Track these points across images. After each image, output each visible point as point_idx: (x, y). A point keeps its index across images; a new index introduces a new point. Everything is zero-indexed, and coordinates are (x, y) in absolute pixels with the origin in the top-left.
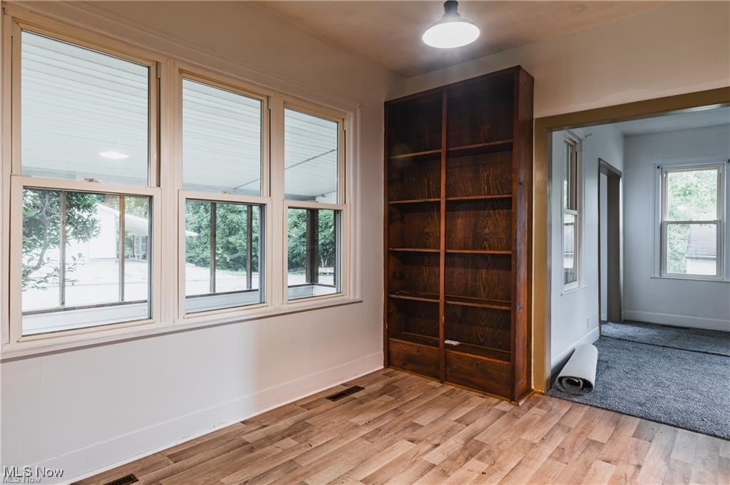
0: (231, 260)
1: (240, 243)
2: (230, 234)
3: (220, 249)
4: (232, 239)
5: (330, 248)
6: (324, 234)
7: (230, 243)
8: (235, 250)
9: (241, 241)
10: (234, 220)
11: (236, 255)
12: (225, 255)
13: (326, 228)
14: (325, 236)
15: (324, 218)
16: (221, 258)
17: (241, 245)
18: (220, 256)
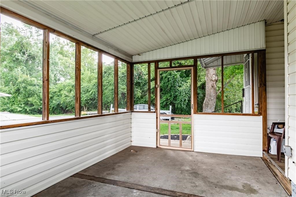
0: (29, 110)
1: (35, 101)
2: (29, 97)
3: (23, 104)
4: (30, 99)
5: (89, 102)
6: (86, 95)
7: (29, 101)
8: (32, 105)
9: (36, 100)
10: (31, 89)
11: (33, 107)
12: (26, 108)
13: (87, 92)
14: (87, 96)
15: (86, 87)
16: (23, 109)
17: (35, 102)
18: (23, 108)
